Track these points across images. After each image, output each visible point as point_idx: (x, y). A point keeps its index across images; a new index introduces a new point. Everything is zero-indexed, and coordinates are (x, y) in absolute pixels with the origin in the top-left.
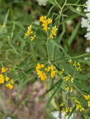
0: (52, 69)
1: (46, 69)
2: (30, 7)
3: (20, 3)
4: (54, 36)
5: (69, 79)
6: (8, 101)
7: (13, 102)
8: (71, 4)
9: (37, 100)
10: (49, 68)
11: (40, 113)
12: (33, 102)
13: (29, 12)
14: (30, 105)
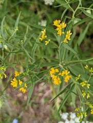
0: (67, 74)
1: (60, 74)
2: (37, 7)
3: (27, 3)
4: (68, 40)
5: (85, 84)
6: (14, 102)
7: (18, 103)
8: (84, 8)
9: (43, 101)
10: (63, 73)
11: (46, 115)
12: (39, 104)
13: (36, 12)
14: (35, 106)
